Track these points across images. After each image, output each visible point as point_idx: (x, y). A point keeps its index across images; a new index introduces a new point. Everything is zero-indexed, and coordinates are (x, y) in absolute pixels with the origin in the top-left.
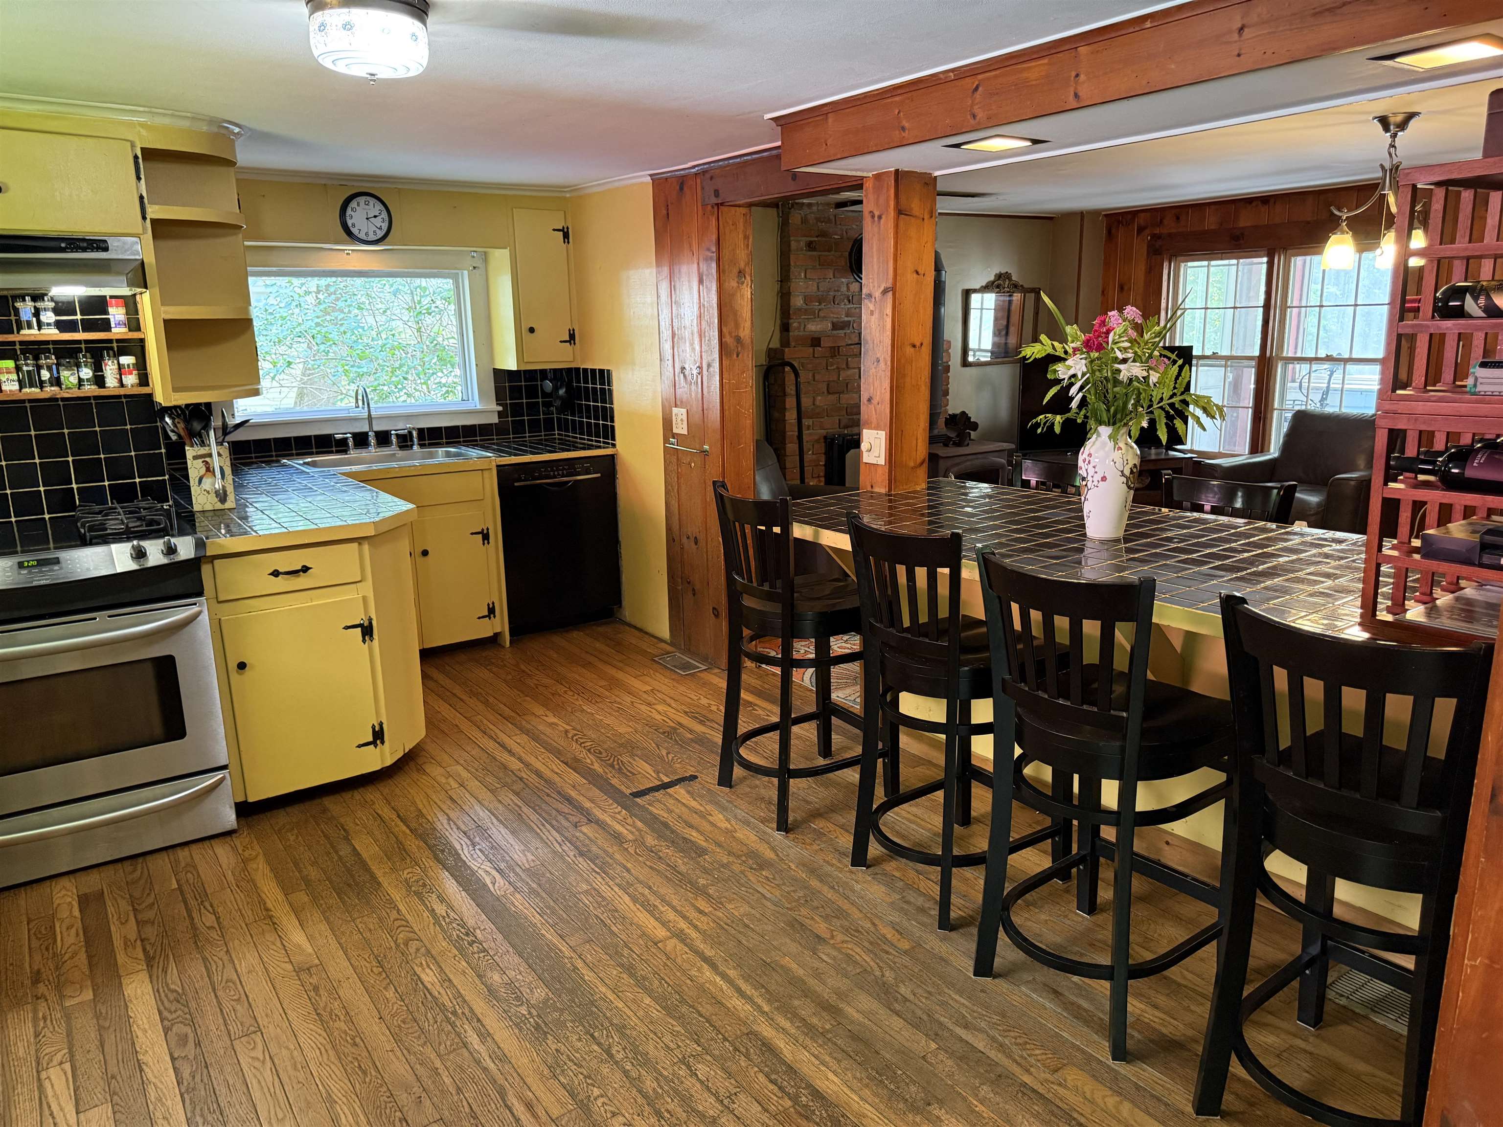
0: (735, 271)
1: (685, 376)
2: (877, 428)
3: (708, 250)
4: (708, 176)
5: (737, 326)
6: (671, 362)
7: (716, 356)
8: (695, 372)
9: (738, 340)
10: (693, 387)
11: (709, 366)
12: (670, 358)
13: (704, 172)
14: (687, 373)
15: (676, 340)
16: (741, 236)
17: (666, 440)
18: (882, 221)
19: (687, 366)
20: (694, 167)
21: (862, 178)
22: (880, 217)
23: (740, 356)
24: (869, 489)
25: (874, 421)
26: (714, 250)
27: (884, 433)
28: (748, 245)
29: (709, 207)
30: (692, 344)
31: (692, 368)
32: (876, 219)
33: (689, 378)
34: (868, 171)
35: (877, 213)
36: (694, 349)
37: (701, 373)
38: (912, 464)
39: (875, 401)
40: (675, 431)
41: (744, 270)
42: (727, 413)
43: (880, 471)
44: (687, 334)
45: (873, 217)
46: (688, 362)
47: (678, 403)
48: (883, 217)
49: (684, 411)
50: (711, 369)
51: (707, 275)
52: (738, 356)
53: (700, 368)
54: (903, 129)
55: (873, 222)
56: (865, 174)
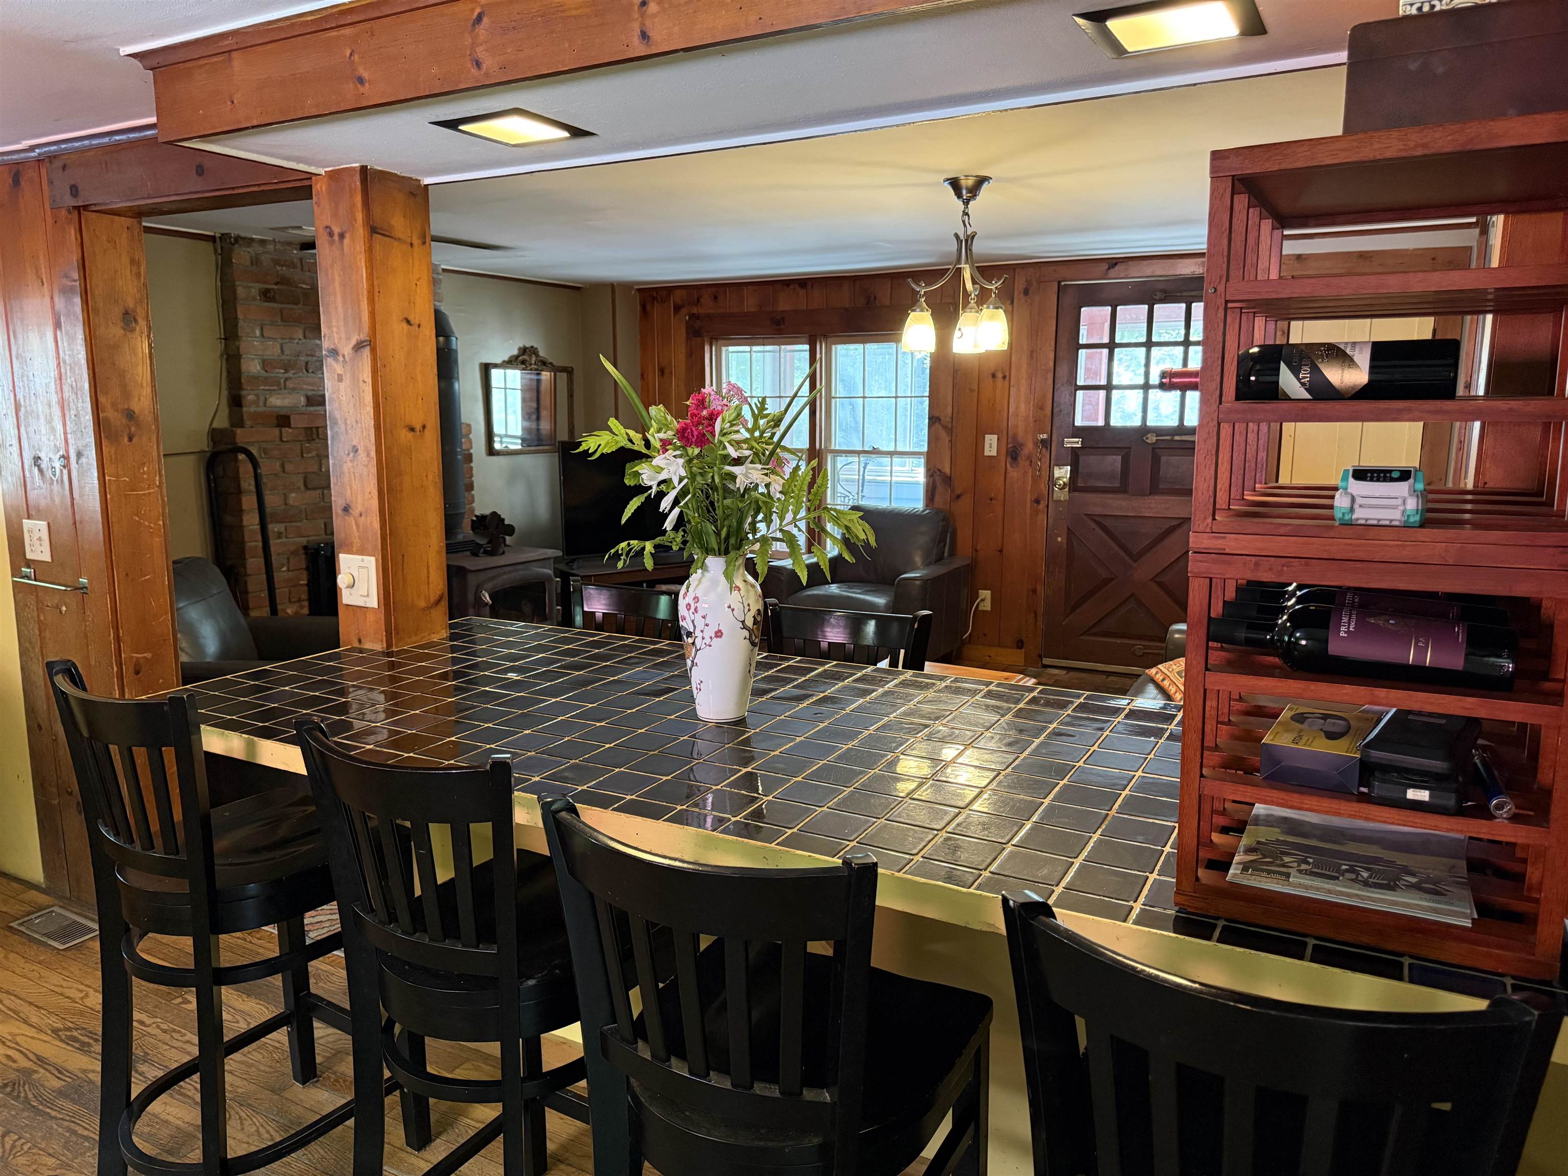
0: (117, 311)
1: (41, 471)
2: (362, 552)
3: (66, 276)
4: (58, 163)
5: (126, 395)
6: (15, 449)
7: (91, 440)
8: (57, 465)
9: (130, 415)
10: (56, 487)
11: (79, 455)
12: (15, 442)
13: (52, 158)
14: (43, 466)
15: (21, 414)
16: (125, 260)
17: (15, 572)
18: (346, 241)
19: (42, 455)
20: (32, 148)
21: (310, 176)
22: (342, 236)
23: (134, 440)
24: (356, 645)
25: (357, 542)
26: (76, 276)
27: (373, 559)
28: (138, 275)
29: (64, 212)
30: (49, 421)
31: (52, 459)
32: (336, 237)
33: (49, 474)
34: (319, 164)
35: (336, 230)
36: (53, 430)
37: (67, 466)
38: (422, 604)
39: (355, 512)
40: (29, 556)
41: (134, 311)
42: (115, 528)
43: (371, 618)
44: (41, 408)
45: (331, 234)
46: (44, 449)
47: (32, 512)
48: (347, 235)
49: (43, 524)
50: (83, 460)
51: (68, 315)
52: (130, 439)
53: (66, 457)
54: (361, 80)
55: (332, 243)
56: (312, 169)
